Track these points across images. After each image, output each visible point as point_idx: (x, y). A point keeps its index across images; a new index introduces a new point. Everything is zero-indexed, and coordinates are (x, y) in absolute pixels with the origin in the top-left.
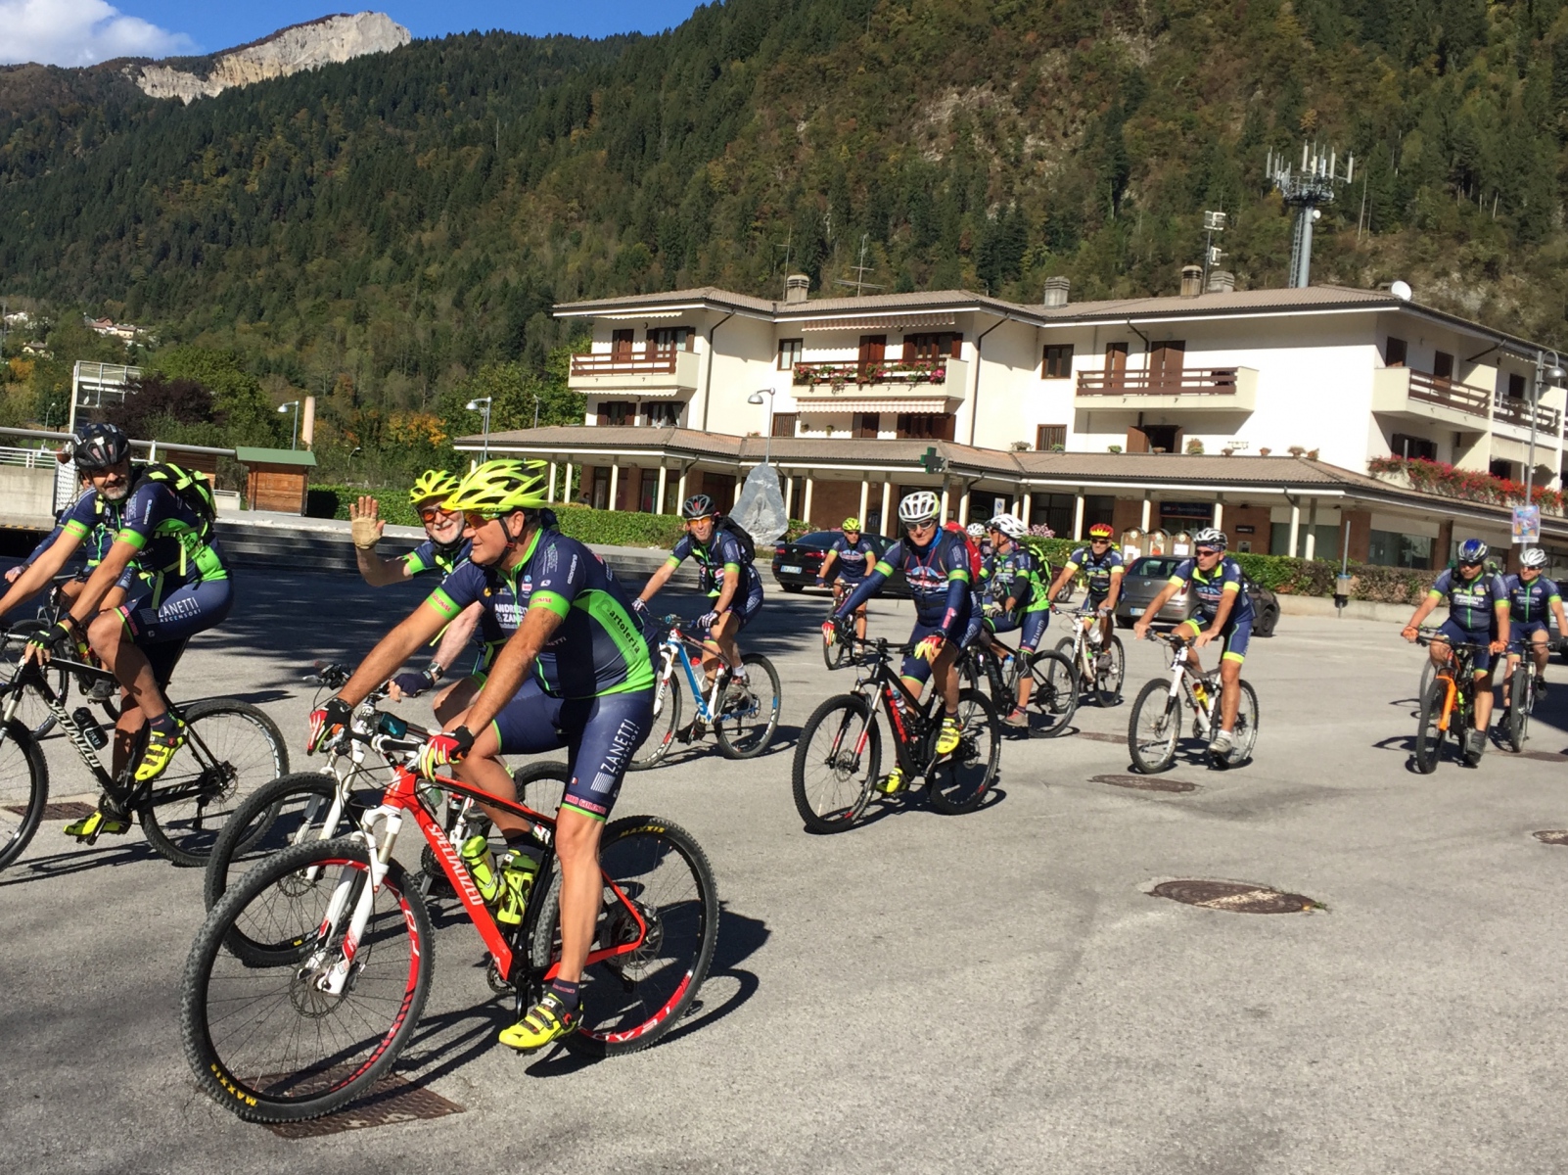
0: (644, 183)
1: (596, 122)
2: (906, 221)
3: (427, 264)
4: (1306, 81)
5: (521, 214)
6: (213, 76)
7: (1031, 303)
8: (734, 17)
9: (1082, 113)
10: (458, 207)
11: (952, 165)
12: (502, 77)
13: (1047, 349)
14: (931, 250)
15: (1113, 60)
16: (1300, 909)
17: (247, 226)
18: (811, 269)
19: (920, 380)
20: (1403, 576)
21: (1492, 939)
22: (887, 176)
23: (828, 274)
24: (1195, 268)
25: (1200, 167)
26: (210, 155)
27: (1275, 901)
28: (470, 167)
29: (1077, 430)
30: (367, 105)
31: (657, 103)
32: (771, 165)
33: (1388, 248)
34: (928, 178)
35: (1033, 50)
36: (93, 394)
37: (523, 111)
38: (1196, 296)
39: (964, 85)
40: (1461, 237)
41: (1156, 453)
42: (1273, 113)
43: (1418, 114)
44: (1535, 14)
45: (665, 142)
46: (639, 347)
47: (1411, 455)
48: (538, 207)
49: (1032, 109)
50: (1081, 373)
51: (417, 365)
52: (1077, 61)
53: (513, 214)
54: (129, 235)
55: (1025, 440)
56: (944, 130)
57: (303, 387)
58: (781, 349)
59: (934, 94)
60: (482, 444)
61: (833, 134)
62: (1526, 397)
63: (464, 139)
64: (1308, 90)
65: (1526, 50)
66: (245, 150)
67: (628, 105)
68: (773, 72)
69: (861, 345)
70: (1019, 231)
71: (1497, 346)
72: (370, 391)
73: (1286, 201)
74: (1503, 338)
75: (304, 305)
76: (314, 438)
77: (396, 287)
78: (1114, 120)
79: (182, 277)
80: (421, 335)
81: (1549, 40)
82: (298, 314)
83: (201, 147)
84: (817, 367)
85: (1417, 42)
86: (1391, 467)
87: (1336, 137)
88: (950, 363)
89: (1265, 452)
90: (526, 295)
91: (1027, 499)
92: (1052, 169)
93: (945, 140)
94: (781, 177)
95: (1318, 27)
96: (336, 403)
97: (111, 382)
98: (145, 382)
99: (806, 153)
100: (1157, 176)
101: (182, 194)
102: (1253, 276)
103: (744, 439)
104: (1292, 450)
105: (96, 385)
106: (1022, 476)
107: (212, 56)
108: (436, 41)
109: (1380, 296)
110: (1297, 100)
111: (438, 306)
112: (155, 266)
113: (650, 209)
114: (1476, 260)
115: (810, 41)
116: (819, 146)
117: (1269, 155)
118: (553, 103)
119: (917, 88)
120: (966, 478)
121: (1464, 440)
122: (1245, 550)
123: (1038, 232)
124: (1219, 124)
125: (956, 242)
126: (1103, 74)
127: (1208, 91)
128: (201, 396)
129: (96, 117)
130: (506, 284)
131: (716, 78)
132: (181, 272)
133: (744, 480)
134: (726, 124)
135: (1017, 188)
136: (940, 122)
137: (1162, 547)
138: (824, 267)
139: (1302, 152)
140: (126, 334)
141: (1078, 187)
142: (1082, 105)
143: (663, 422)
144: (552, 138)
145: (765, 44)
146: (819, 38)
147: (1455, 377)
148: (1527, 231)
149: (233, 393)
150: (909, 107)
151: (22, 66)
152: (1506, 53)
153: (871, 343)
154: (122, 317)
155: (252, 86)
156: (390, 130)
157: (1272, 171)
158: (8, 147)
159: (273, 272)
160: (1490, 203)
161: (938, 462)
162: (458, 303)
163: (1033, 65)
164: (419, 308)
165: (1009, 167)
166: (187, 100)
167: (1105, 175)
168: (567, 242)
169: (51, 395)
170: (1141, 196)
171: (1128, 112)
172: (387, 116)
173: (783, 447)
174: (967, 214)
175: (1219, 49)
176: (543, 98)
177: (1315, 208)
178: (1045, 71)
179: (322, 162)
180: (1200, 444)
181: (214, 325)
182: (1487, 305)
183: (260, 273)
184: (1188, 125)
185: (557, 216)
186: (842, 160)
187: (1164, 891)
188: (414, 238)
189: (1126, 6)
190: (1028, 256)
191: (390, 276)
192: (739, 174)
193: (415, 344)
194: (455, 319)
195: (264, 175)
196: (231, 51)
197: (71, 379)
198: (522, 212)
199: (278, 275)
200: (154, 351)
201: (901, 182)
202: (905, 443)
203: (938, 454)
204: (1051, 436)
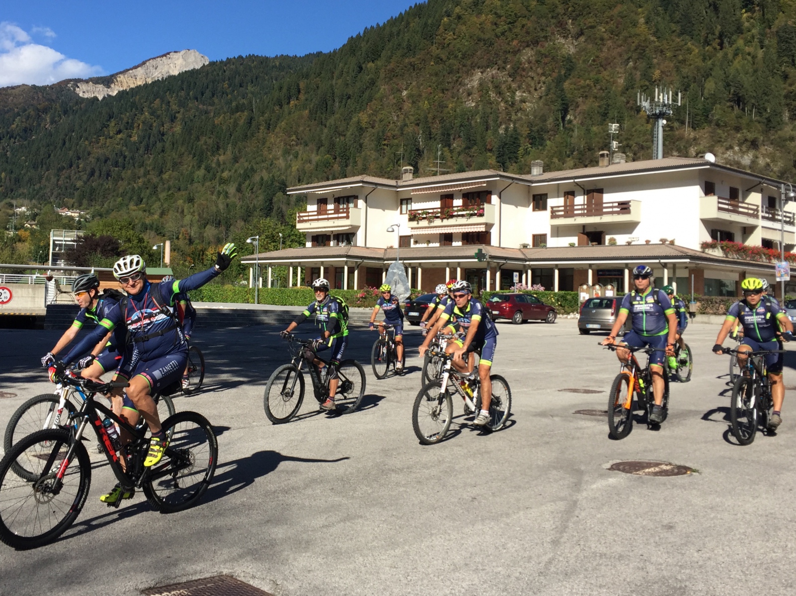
0: (328, 125)
1: (302, 97)
2: (459, 137)
3: (223, 171)
4: (654, 56)
5: (268, 144)
6: (112, 86)
7: (524, 174)
8: (368, 42)
9: (543, 78)
10: (236, 143)
11: (480, 108)
12: (254, 77)
13: (534, 197)
14: (473, 150)
15: (557, 52)
16: (685, 473)
17: (133, 158)
18: (413, 163)
19: (472, 215)
20: (723, 301)
21: (784, 483)
22: (448, 115)
23: (421, 165)
24: (606, 152)
25: (604, 102)
26: (113, 124)
27: (672, 470)
28: (241, 122)
29: (552, 236)
30: (189, 95)
31: (332, 86)
32: (390, 113)
33: (702, 136)
34: (468, 116)
35: (517, 49)
36: (60, 245)
37: (266, 93)
38: (607, 166)
39: (483, 67)
40: (738, 129)
41: (593, 245)
42: (638, 73)
43: (711, 69)
44: (766, 17)
45: (337, 105)
46: (331, 207)
47: (722, 240)
48: (276, 140)
49: (518, 78)
50: (552, 208)
51: (220, 222)
52: (539, 53)
53: (264, 144)
54: (75, 166)
55: (526, 243)
56: (475, 91)
57: (164, 236)
58: (401, 204)
59: (469, 73)
60: (255, 259)
61: (420, 96)
62: (777, 207)
63: (238, 109)
64: (655, 61)
65: (763, 34)
66: (130, 121)
67: (318, 87)
68: (388, 68)
69: (441, 200)
70: (516, 138)
71: (760, 183)
72: (197, 236)
73: (648, 116)
74: (763, 178)
75: (163, 195)
76: (171, 260)
77: (208, 184)
78: (559, 81)
79: (102, 185)
80: (221, 207)
81: (774, 29)
82: (159, 200)
83: (109, 120)
84: (420, 212)
85: (708, 34)
86: (712, 246)
87: (671, 83)
88: (486, 206)
89: (648, 242)
90: (272, 184)
91: (530, 272)
92: (530, 107)
93: (476, 96)
94: (395, 118)
95: (658, 30)
96: (181, 243)
97: (69, 239)
98: (86, 238)
99: (407, 106)
100: (583, 107)
101: (100, 144)
102: (635, 154)
103: (386, 250)
104: (661, 240)
105: (62, 241)
106: (526, 261)
107: (112, 76)
108: (222, 62)
109: (699, 161)
110: (650, 66)
111: (229, 192)
112: (88, 180)
113: (331, 138)
114: (746, 140)
115: (406, 51)
116: (413, 102)
117: (639, 94)
118: (281, 88)
119: (460, 71)
120: (498, 263)
121: (748, 230)
123: (525, 138)
124: (612, 80)
125: (485, 146)
126: (553, 59)
127: (605, 64)
128: (113, 243)
129: (56, 108)
130: (262, 179)
131: (360, 72)
132: (101, 182)
133: (387, 270)
134: (367, 93)
135: (513, 117)
136: (473, 87)
137: (599, 292)
138: (420, 161)
139: (655, 91)
140: (75, 214)
141: (544, 115)
142: (543, 74)
143: (344, 244)
144: (281, 106)
145: (383, 53)
146: (410, 49)
147: (740, 199)
148: (770, 124)
149: (129, 241)
150: (457, 81)
151: (19, 86)
152: (753, 37)
153: (447, 199)
154: (73, 206)
155: (132, 89)
156: (201, 106)
157: (641, 102)
158: (14, 126)
159: (146, 180)
160: (751, 111)
161: (484, 256)
162: (239, 190)
163: (517, 56)
164: (219, 193)
165: (509, 107)
166: (100, 98)
167: (556, 108)
168: (291, 156)
169: (39, 247)
170: (575, 118)
171: (566, 77)
172: (199, 100)
173: (405, 253)
174: (489, 131)
175: (609, 43)
176: (275, 87)
177: (663, 118)
178: (524, 59)
179: (168, 124)
180: (614, 240)
181: (119, 208)
182: (753, 162)
183: (140, 180)
184: (597, 81)
185: (286, 144)
186: (425, 108)
187: (616, 467)
188: (215, 159)
189: (561, 25)
190: (521, 150)
191: (205, 178)
192: (375, 118)
193: (218, 211)
194: (238, 198)
195: (140, 132)
196: (121, 73)
197: (49, 239)
198: (268, 143)
199: (149, 181)
200: (89, 222)
201: (455, 118)
202: (466, 247)
203: (483, 252)
204: (539, 240)
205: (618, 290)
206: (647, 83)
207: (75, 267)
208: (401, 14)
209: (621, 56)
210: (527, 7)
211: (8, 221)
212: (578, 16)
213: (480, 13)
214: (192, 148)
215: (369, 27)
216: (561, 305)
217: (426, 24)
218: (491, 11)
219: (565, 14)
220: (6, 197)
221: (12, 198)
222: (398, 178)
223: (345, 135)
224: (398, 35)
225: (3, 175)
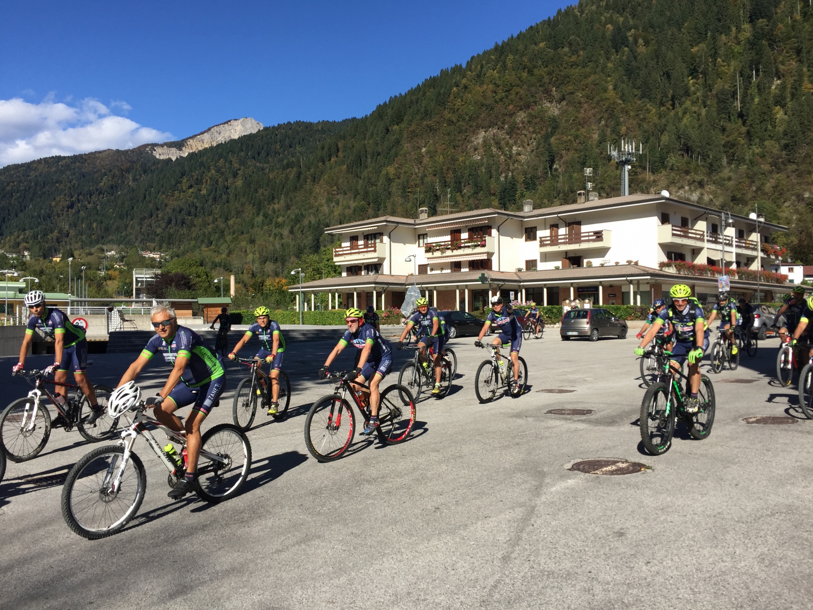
1: (341, 154)
2: (469, 184)
3: (278, 217)
4: (621, 116)
5: (314, 194)
6: (184, 149)
7: (518, 211)
8: (393, 108)
9: (534, 135)
10: (288, 193)
11: (485, 160)
12: (301, 140)
13: (526, 229)
14: (480, 195)
15: (544, 114)
17: (203, 208)
19: (476, 246)
22: (459, 167)
23: (439, 209)
24: (582, 191)
25: (583, 153)
26: (185, 181)
28: (292, 176)
29: (541, 261)
30: (247, 155)
31: (364, 145)
32: (413, 166)
33: (659, 179)
34: (475, 167)
35: (512, 112)
36: (142, 282)
37: (311, 153)
38: (584, 203)
39: (486, 128)
40: (687, 172)
41: (574, 268)
42: (609, 130)
43: (665, 125)
44: (708, 82)
45: (369, 160)
46: (361, 242)
47: (675, 260)
48: (320, 191)
49: (514, 136)
50: (541, 238)
51: (277, 258)
52: (530, 115)
53: (311, 193)
54: (154, 216)
55: (521, 267)
56: (480, 147)
58: (419, 238)
59: (475, 133)
60: (300, 288)
61: (436, 152)
62: (719, 232)
63: (288, 166)
64: (622, 119)
65: (705, 96)
66: (199, 177)
67: (353, 147)
68: (410, 129)
69: (451, 234)
70: (513, 184)
71: (705, 213)
72: (258, 271)
73: (617, 163)
74: (707, 209)
75: (229, 238)
76: (235, 291)
77: (266, 228)
78: (547, 137)
79: (178, 231)
80: (278, 246)
81: (714, 92)
82: (226, 242)
83: (181, 177)
84: (434, 245)
85: (663, 97)
86: (668, 265)
87: (635, 137)
88: (487, 238)
90: (319, 227)
91: (524, 291)
92: (524, 159)
93: (481, 151)
94: (417, 171)
95: (623, 94)
96: (246, 277)
97: (149, 276)
99: (426, 160)
100: (565, 158)
101: (175, 197)
102: (607, 195)
103: (407, 277)
104: (628, 262)
105: (143, 278)
106: (521, 282)
107: (183, 140)
108: (274, 127)
109: (657, 196)
110: (618, 124)
111: (284, 234)
112: (166, 227)
113: (366, 187)
114: (694, 181)
115: (424, 115)
116: (431, 157)
117: (609, 145)
118: (323, 148)
119: (468, 131)
120: (498, 284)
121: (697, 251)
122: (613, 304)
123: (521, 184)
124: (588, 135)
125: (489, 191)
126: (541, 119)
127: (583, 123)
128: (185, 279)
129: (137, 168)
130: (310, 222)
131: (387, 133)
132: (177, 229)
133: (408, 293)
134: (393, 151)
135: (511, 167)
136: (478, 144)
138: (438, 205)
139: (621, 143)
140: (156, 256)
141: (535, 165)
142: (534, 132)
143: (373, 273)
144: (324, 163)
145: (406, 118)
146: (427, 114)
147: (690, 226)
148: (712, 168)
149: (199, 276)
150: (466, 139)
151: (105, 151)
152: (698, 99)
153: (455, 233)
154: (154, 249)
155: (200, 151)
156: (258, 164)
157: (610, 151)
158: (102, 184)
159: (215, 226)
160: (698, 158)
161: (486, 279)
162: (291, 232)
163: (513, 118)
164: (275, 235)
165: (507, 159)
166: (174, 159)
167: (545, 159)
168: (334, 203)
169: (125, 284)
170: (560, 166)
171: (552, 134)
172: (256, 159)
173: (423, 279)
174: (493, 179)
175: (586, 106)
176: (318, 147)
177: (629, 165)
178: (518, 120)
179: (231, 179)
180: (591, 263)
181: (193, 249)
182: (700, 198)
183: (210, 226)
184: (576, 137)
185: (328, 193)
186: (441, 162)
188: (271, 207)
189: (547, 92)
190: (518, 194)
191: (263, 223)
192: (400, 170)
193: (275, 250)
194: (291, 238)
195: (208, 187)
196: (190, 138)
197: (132, 276)
199: (217, 227)
200: (168, 262)
201: (465, 168)
202: (472, 272)
203: (486, 276)
204: (531, 265)
205: (594, 303)
206: (617, 138)
208: (419, 85)
209: (595, 116)
210: (520, 78)
211: (100, 263)
212: (560, 85)
213: (482, 83)
214: (252, 199)
215: (393, 96)
216: (549, 317)
217: (439, 93)
218: (491, 81)
219: (550, 83)
220: (97, 243)
221: (103, 244)
223: (376, 185)
224: (417, 102)
225: (95, 225)
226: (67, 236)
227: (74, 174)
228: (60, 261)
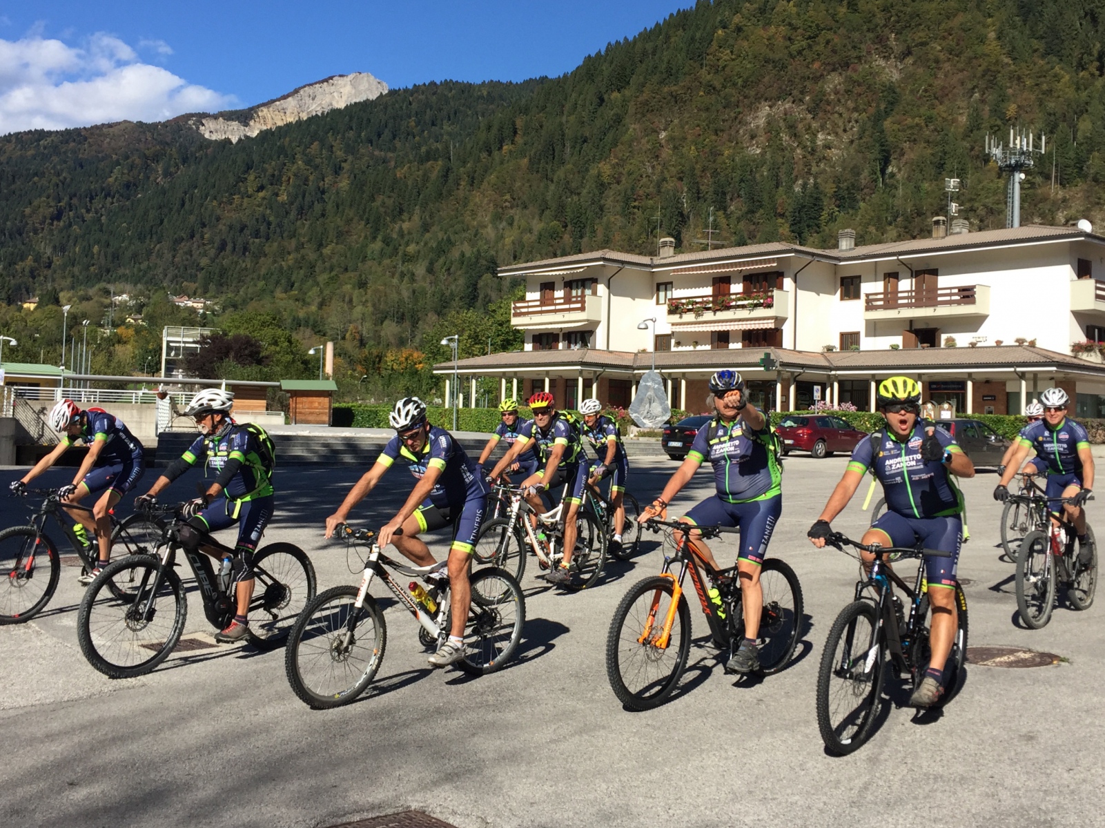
0: (555, 180)
1: (519, 139)
2: (739, 196)
3: (407, 244)
4: (1008, 85)
5: (471, 206)
6: (252, 123)
7: (830, 248)
8: (612, 62)
9: (855, 115)
10: (427, 204)
11: (768, 156)
12: (453, 112)
13: (843, 279)
14: (757, 215)
15: (874, 78)
16: (1051, 663)
17: (280, 225)
18: (675, 233)
19: (756, 306)
20: (1101, 425)
22: (724, 166)
23: (686, 236)
24: (941, 218)
25: (940, 148)
26: (252, 177)
27: (1033, 658)
28: (434, 175)
29: (867, 335)
30: (359, 136)
31: (561, 124)
32: (643, 162)
33: (1073, 197)
34: (750, 167)
35: (818, 74)
36: (177, 349)
37: (469, 135)
38: (943, 238)
39: (773, 100)
41: (924, 348)
42: (987, 108)
43: (1087, 103)
45: (568, 150)
46: (559, 294)
47: (1100, 340)
48: (482, 201)
49: (821, 114)
50: (867, 295)
51: (403, 314)
52: (850, 80)
53: (465, 205)
54: (197, 236)
55: (832, 344)
56: (761, 132)
57: (324, 335)
58: (658, 290)
59: (752, 108)
60: (452, 368)
61: (685, 139)
63: (429, 156)
64: (1010, 91)
66: (276, 173)
67: (541, 127)
68: (640, 99)
69: (713, 285)
70: (816, 199)
72: (371, 335)
73: (1000, 168)
75: (323, 278)
76: (334, 370)
77: (387, 262)
78: (878, 119)
79: (237, 263)
80: (406, 294)
82: (318, 284)
83: (246, 172)
84: (684, 301)
85: (1083, 54)
86: (1088, 349)
87: (1032, 122)
88: (776, 293)
89: (999, 343)
90: (477, 262)
91: (836, 385)
92: (837, 155)
93: (762, 139)
94: (650, 170)
95: (1014, 48)
96: (349, 345)
97: (191, 340)
98: (214, 338)
99: (666, 153)
100: (910, 156)
101: (234, 205)
102: (981, 221)
103: (636, 355)
104: (1017, 341)
105: (179, 342)
106: (831, 369)
107: (251, 109)
108: (406, 90)
109: (1070, 231)
110: (1003, 99)
111: (417, 273)
112: (217, 256)
113: (560, 197)
115: (665, 76)
116: (675, 148)
117: (987, 137)
118: (489, 128)
119: (740, 104)
120: (792, 373)
122: (990, 412)
123: (830, 198)
124: (950, 117)
125: (774, 209)
126: (868, 88)
127: (941, 96)
128: (252, 345)
129: (171, 155)
130: (463, 255)
131: (600, 105)
132: (235, 259)
133: (638, 383)
134: (610, 135)
135: (814, 169)
136: (758, 127)
138: (684, 230)
139: (1009, 134)
140: (198, 305)
141: (855, 167)
142: (856, 109)
143: (578, 346)
144: (490, 153)
145: (634, 80)
146: (671, 74)
149: (276, 343)
150: (736, 118)
151: (118, 124)
153: (721, 282)
154: (195, 294)
155: (279, 128)
156: (377, 153)
157: (990, 148)
158: (111, 180)
159: (299, 256)
161: (772, 363)
162: (430, 270)
163: (820, 84)
164: (403, 275)
165: (807, 154)
166: (234, 140)
167: (873, 157)
168: (504, 223)
169: (147, 352)
170: (900, 170)
171: (887, 113)
172: (374, 143)
173: (663, 358)
174: (781, 189)
175: (947, 66)
176: (482, 125)
177: (1021, 172)
178: (828, 87)
179: (330, 178)
180: (953, 340)
181: (260, 295)
183: (290, 257)
184: (929, 120)
185: (496, 206)
186: (692, 156)
188: (397, 227)
189: (881, 40)
190: (825, 215)
191: (382, 254)
192: (621, 169)
193: (401, 300)
194: (428, 281)
195: (291, 189)
196: (264, 105)
197: (161, 339)
198: (472, 204)
199: (303, 258)
200: (218, 315)
201: (734, 169)
202: (747, 350)
203: (772, 357)
204: (850, 340)
205: (957, 411)
206: (999, 122)
207: (198, 380)
208: (657, 24)
209: (962, 84)
210: (833, 16)
211: (104, 314)
212: (903, 28)
213: (768, 24)
214: (364, 211)
215: (613, 42)
217: (693, 39)
218: (783, 21)
219: (885, 26)
220: (99, 280)
221: (109, 283)
222: (653, 253)
223: (579, 194)
224: (654, 53)
225: (96, 249)
226: (49, 266)
227: (65, 162)
228: (36, 309)
